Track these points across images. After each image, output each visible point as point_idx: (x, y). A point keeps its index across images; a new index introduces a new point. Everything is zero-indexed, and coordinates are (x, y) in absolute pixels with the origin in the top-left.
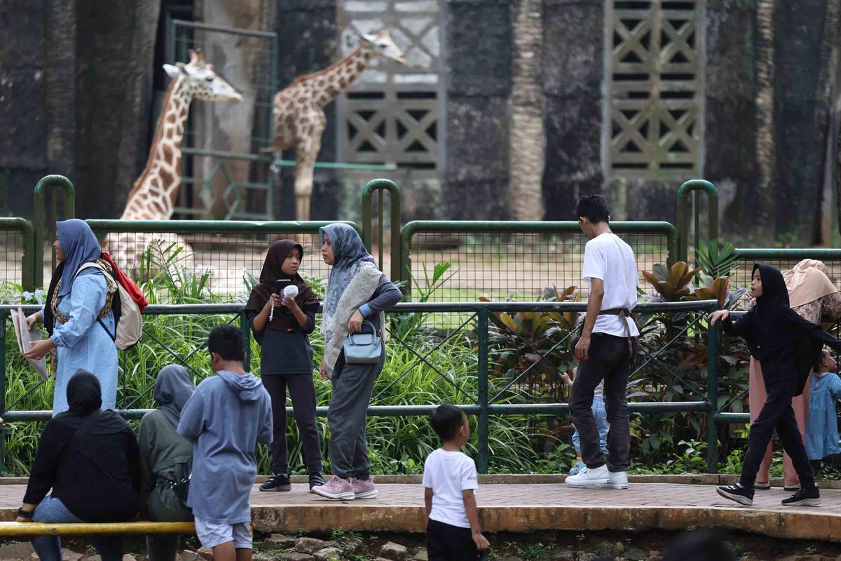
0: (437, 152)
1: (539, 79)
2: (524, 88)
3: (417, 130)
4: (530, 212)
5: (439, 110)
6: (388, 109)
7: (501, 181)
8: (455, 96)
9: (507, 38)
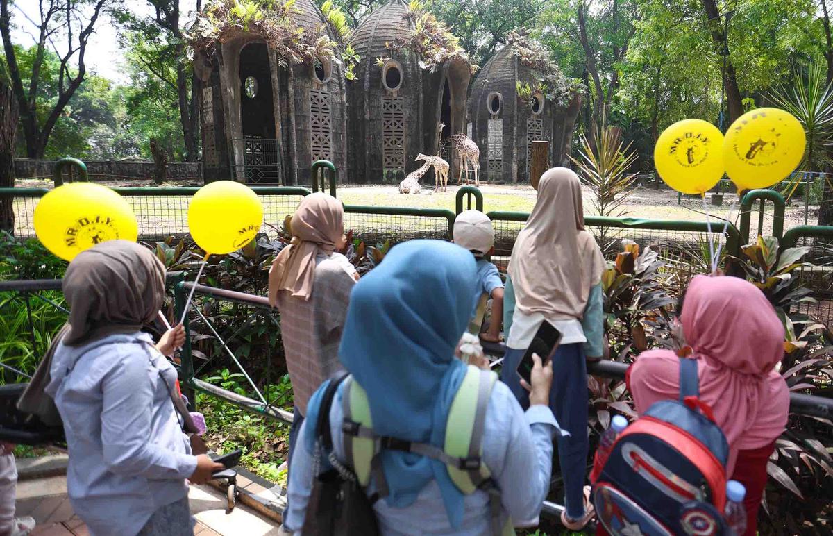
0: (501, 169)
1: (516, 158)
2: (514, 160)
3: (499, 166)
4: (515, 177)
5: (502, 163)
6: (494, 163)
7: (511, 174)
8: (504, 161)
9: (512, 152)
